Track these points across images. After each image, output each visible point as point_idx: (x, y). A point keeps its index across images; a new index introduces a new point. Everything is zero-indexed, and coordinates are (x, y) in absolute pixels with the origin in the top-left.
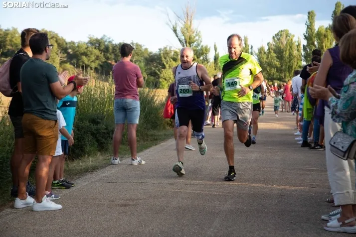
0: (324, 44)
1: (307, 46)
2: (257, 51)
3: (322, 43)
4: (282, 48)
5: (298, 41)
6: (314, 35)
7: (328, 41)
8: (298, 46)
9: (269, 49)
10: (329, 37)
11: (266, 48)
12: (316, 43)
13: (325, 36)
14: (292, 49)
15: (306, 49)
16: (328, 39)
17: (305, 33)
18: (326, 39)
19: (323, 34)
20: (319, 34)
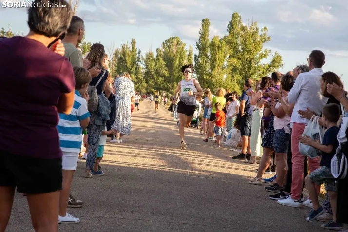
0: (217, 56)
1: (199, 56)
2: (144, 57)
3: (215, 55)
4: (172, 56)
5: (189, 51)
6: (207, 45)
7: (221, 54)
8: (189, 55)
9: (158, 56)
10: (223, 49)
11: (155, 55)
12: (208, 54)
13: (219, 48)
14: (182, 58)
15: (198, 59)
16: (222, 51)
17: (198, 42)
18: (220, 50)
19: (217, 45)
20: (213, 45)
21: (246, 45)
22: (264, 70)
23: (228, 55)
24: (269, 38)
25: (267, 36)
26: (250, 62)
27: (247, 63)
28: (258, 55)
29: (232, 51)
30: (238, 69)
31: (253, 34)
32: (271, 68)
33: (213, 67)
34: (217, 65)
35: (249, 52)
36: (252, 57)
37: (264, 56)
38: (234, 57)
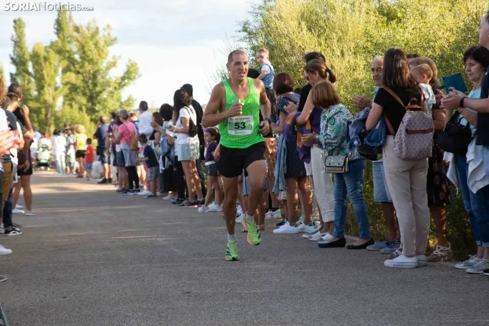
0: (45, 72)
1: (17, 75)
3: (42, 71)
6: (27, 57)
7: (50, 67)
10: (52, 61)
12: (30, 69)
13: (46, 59)
15: (15, 78)
16: (50, 64)
17: (12, 53)
18: (48, 63)
19: (42, 56)
20: (35, 57)
21: (84, 52)
22: (117, 86)
23: (60, 70)
24: (115, 39)
25: (113, 36)
26: (95, 76)
27: (90, 78)
28: (104, 65)
29: (65, 63)
30: (79, 88)
31: (93, 36)
32: (126, 81)
33: (40, 88)
34: (46, 85)
35: (91, 61)
36: (96, 68)
37: (114, 64)
38: (70, 70)
